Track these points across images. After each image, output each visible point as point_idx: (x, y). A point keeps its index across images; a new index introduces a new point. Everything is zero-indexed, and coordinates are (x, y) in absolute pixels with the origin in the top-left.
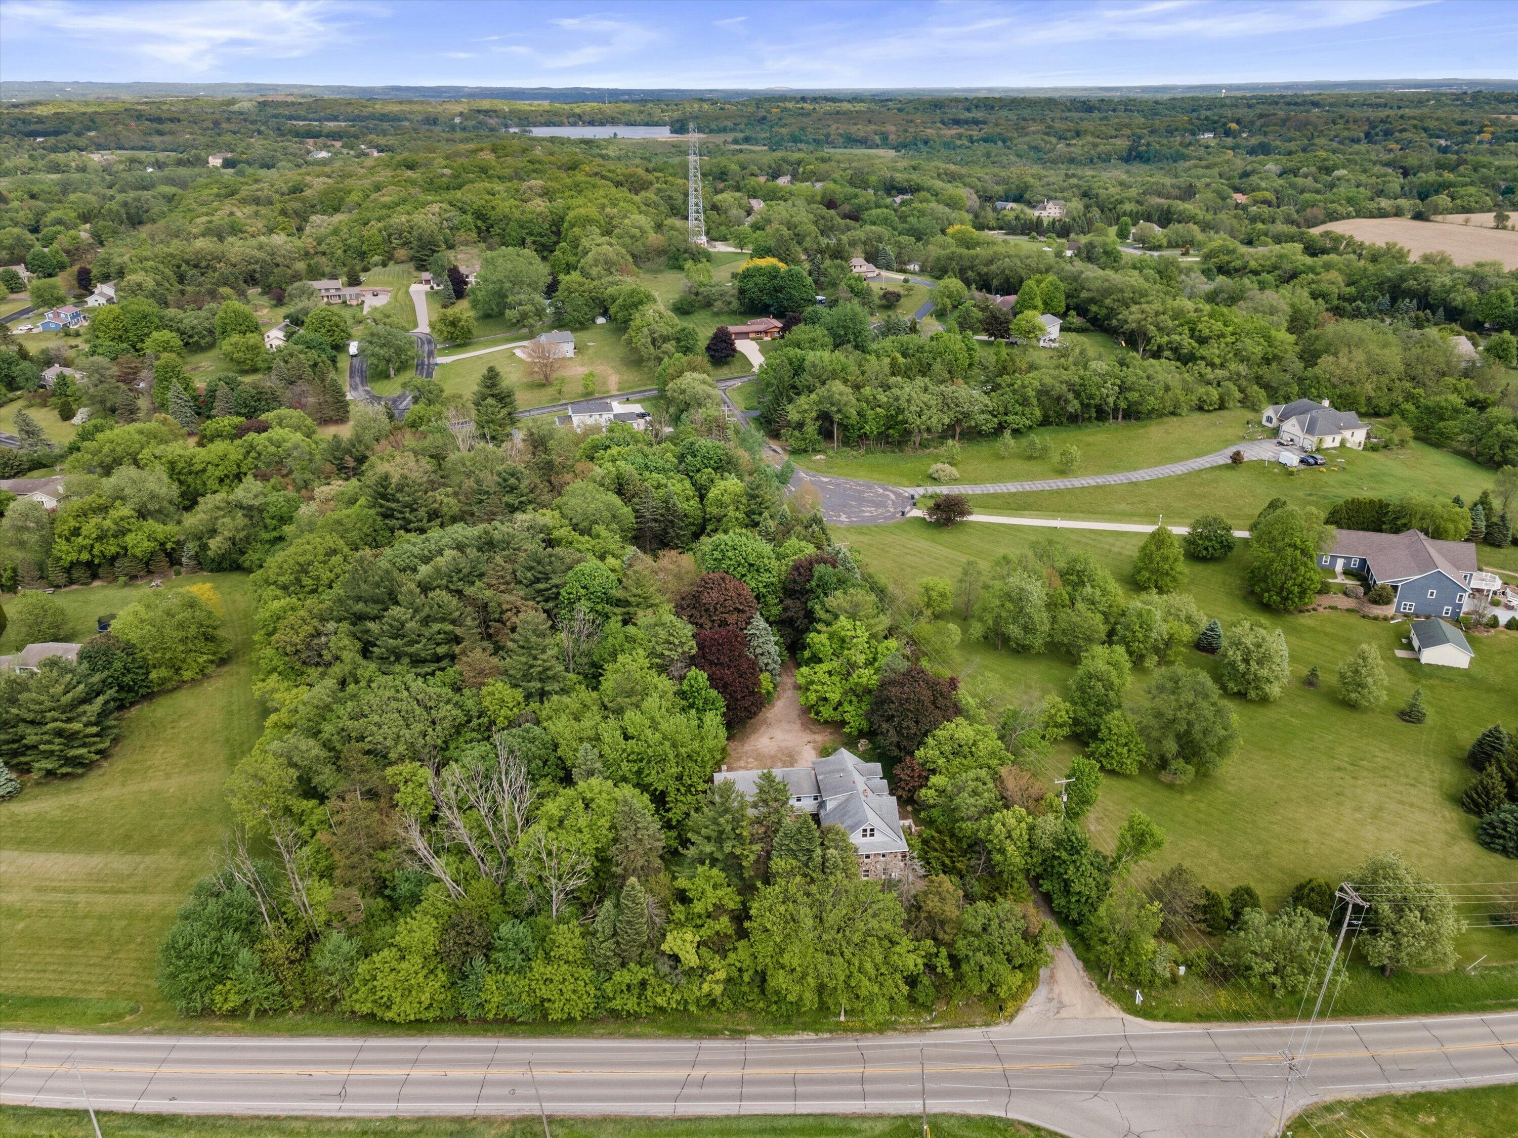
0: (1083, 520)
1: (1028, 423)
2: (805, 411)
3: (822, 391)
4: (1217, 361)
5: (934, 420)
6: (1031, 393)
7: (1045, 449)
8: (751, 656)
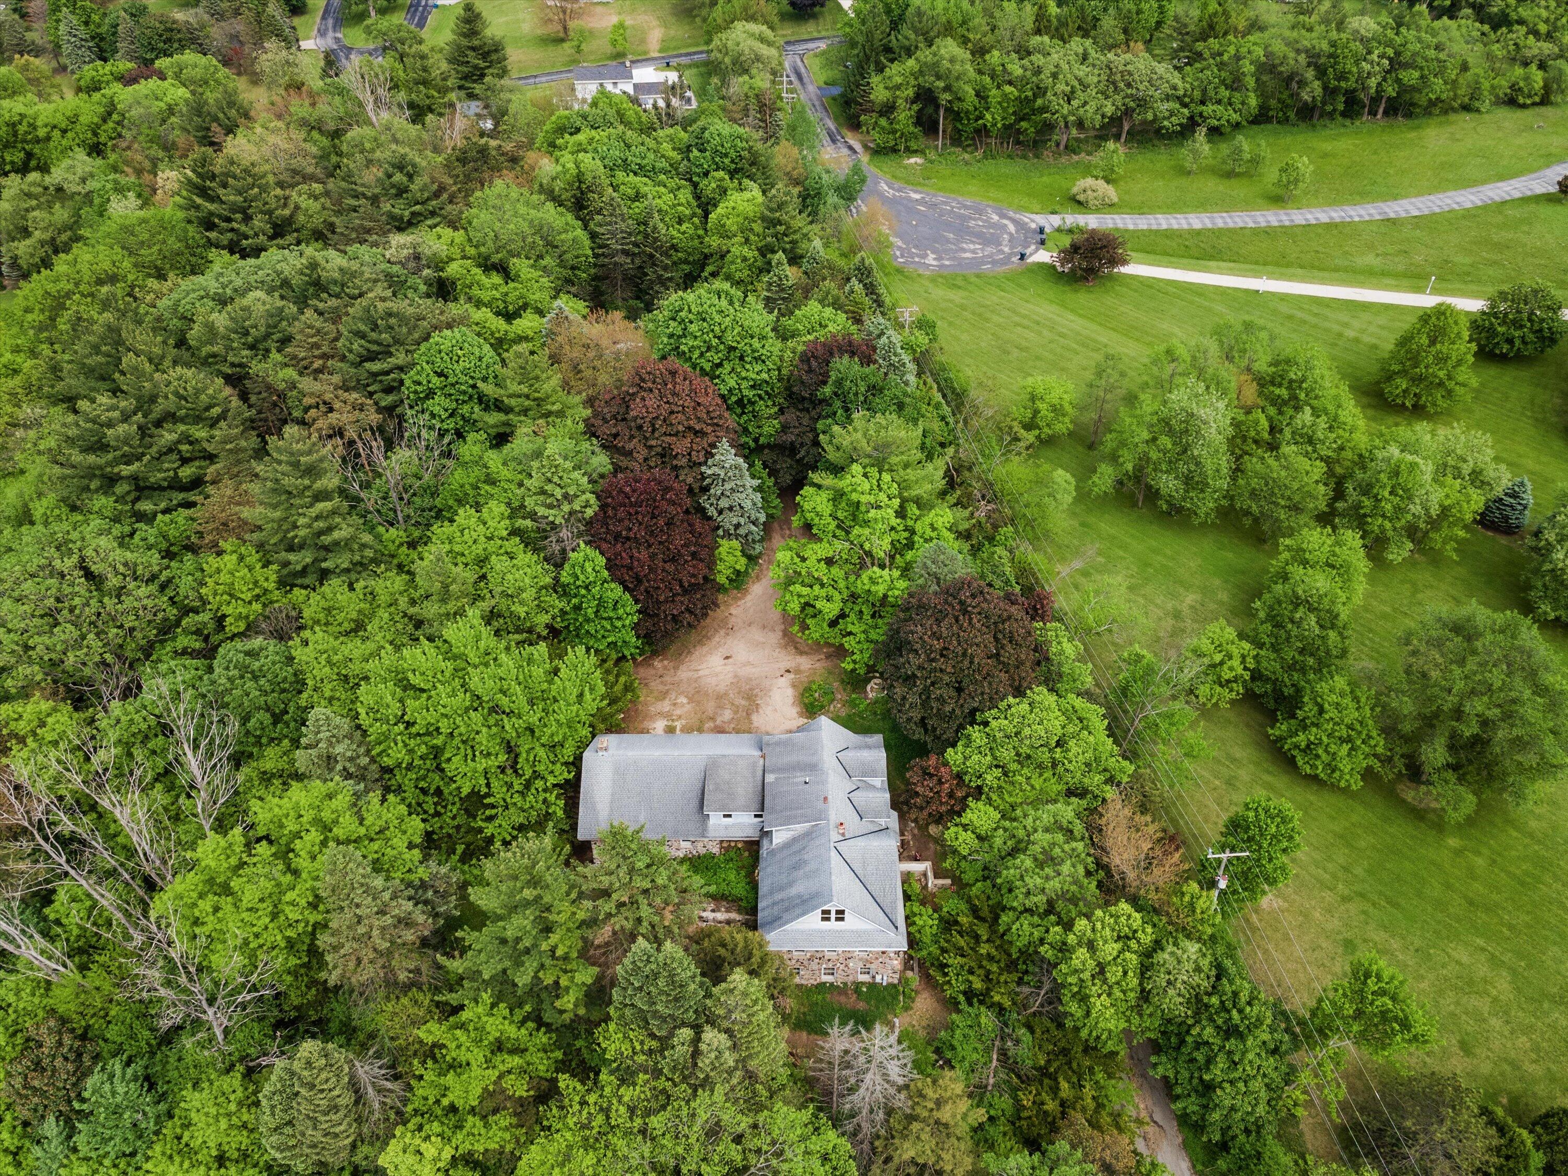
0: (1303, 280)
1: (1235, 117)
2: (898, 87)
3: (925, 55)
4: (1543, 28)
5: (1090, 108)
6: (1248, 67)
7: (1255, 161)
8: (712, 512)
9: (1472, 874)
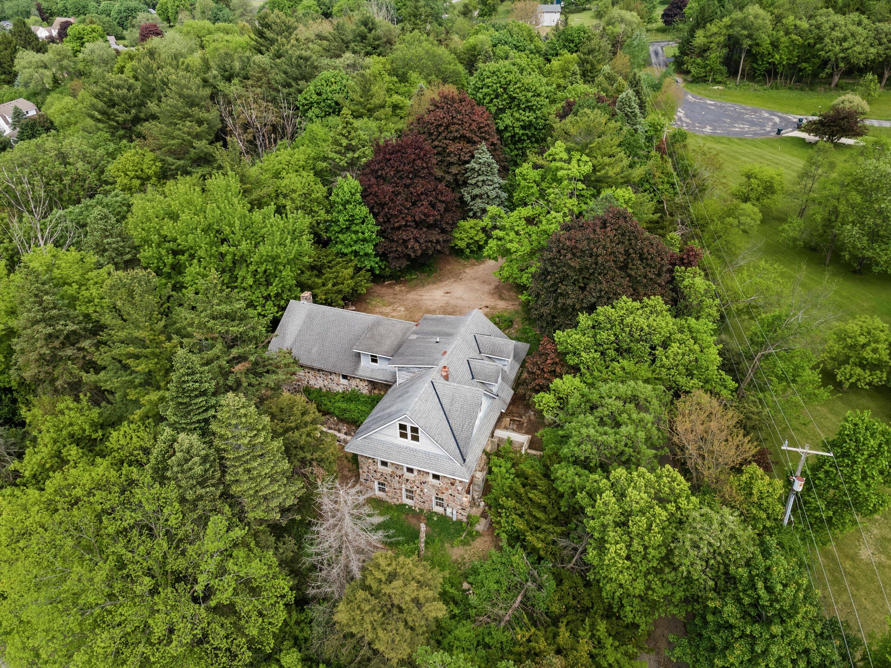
2: (714, 35)
3: (737, 15)
8: (467, 198)
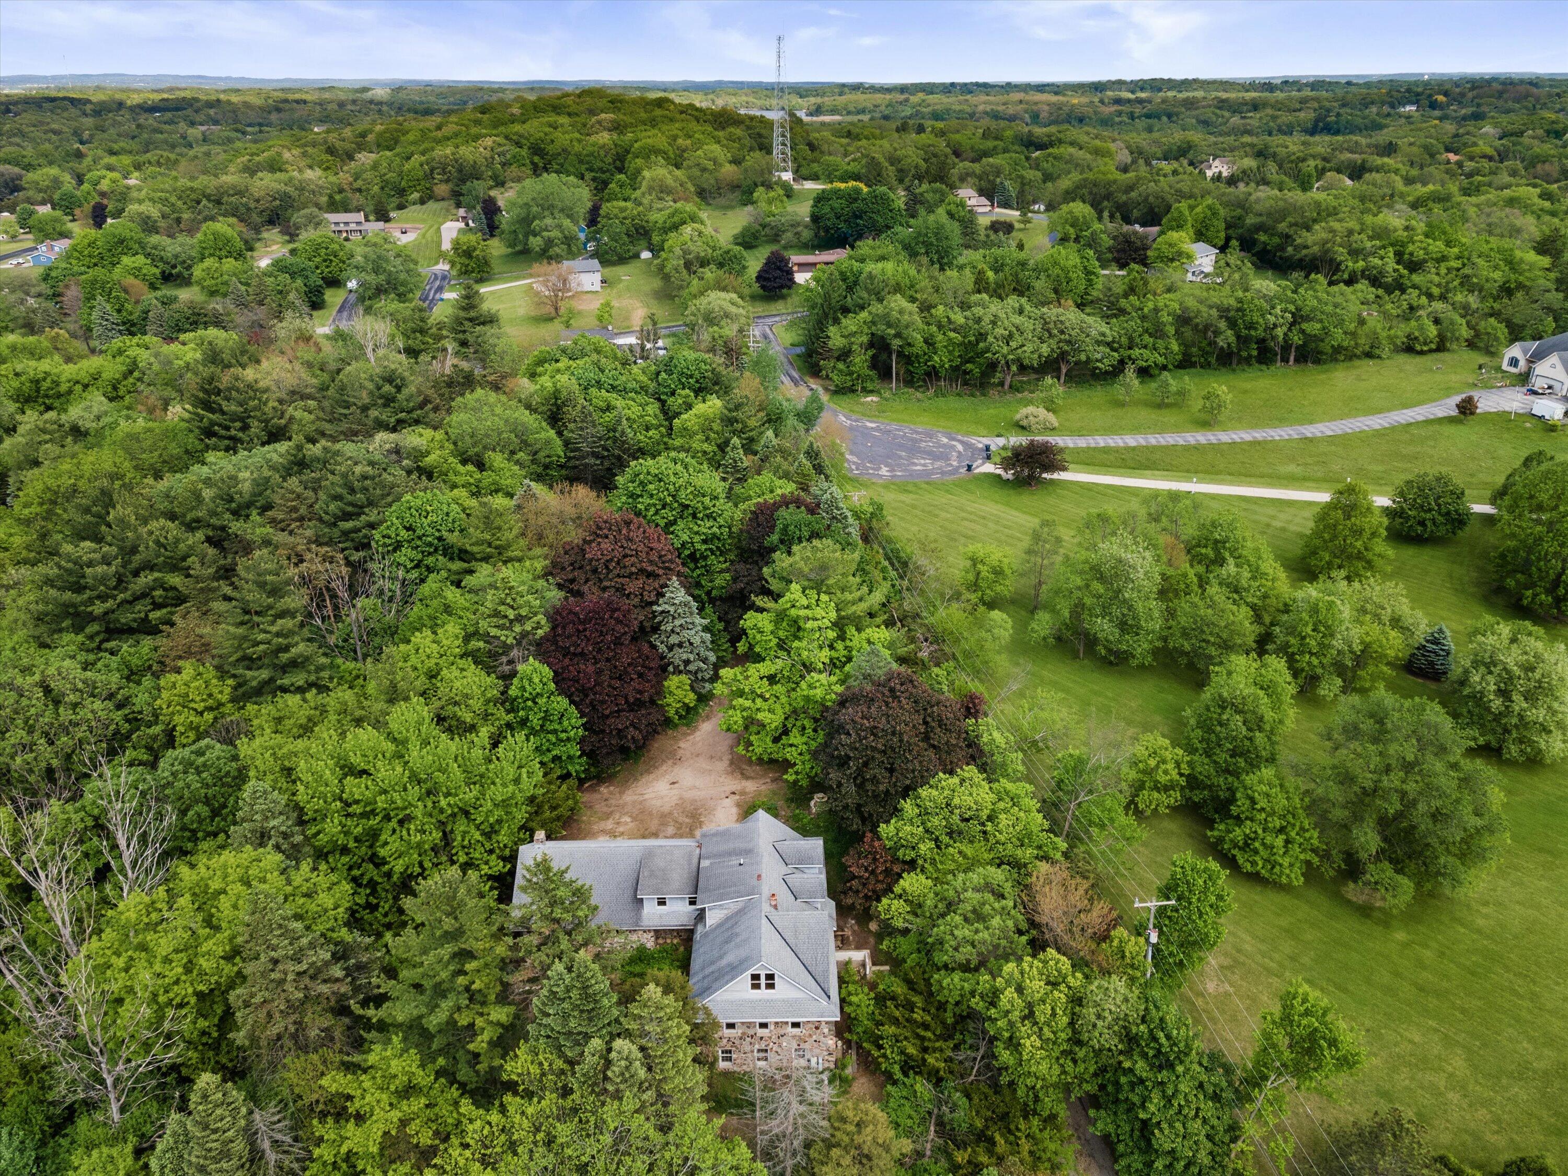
0: (1231, 483)
1: (1161, 360)
2: (853, 334)
3: (877, 308)
4: (1436, 291)
5: (1029, 348)
6: (1165, 318)
7: (1182, 393)
8: (662, 648)
9: (1420, 964)
